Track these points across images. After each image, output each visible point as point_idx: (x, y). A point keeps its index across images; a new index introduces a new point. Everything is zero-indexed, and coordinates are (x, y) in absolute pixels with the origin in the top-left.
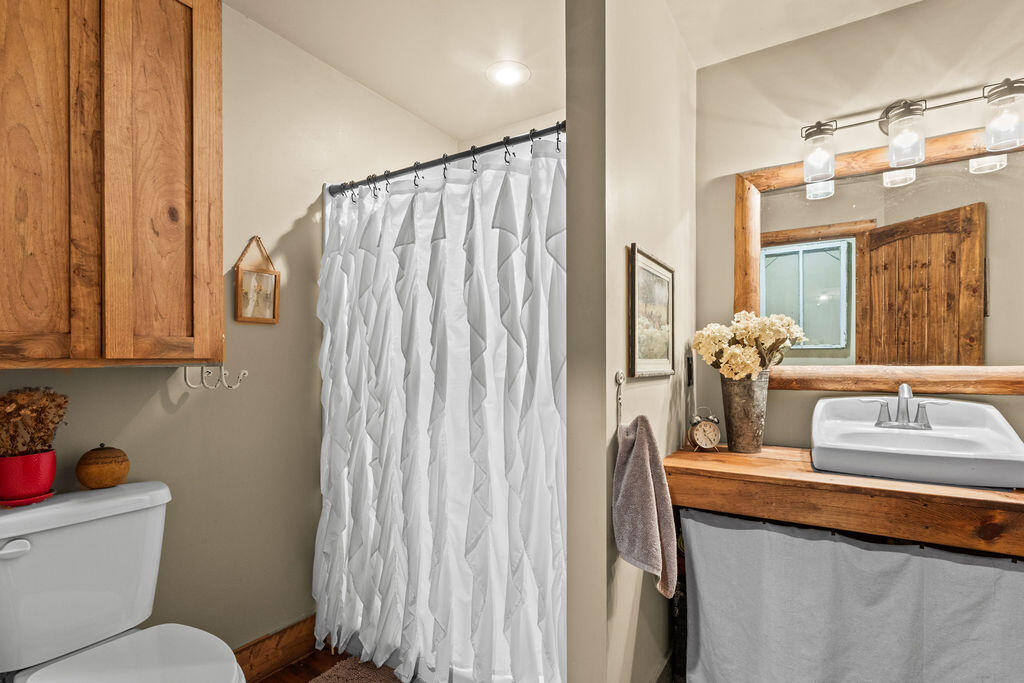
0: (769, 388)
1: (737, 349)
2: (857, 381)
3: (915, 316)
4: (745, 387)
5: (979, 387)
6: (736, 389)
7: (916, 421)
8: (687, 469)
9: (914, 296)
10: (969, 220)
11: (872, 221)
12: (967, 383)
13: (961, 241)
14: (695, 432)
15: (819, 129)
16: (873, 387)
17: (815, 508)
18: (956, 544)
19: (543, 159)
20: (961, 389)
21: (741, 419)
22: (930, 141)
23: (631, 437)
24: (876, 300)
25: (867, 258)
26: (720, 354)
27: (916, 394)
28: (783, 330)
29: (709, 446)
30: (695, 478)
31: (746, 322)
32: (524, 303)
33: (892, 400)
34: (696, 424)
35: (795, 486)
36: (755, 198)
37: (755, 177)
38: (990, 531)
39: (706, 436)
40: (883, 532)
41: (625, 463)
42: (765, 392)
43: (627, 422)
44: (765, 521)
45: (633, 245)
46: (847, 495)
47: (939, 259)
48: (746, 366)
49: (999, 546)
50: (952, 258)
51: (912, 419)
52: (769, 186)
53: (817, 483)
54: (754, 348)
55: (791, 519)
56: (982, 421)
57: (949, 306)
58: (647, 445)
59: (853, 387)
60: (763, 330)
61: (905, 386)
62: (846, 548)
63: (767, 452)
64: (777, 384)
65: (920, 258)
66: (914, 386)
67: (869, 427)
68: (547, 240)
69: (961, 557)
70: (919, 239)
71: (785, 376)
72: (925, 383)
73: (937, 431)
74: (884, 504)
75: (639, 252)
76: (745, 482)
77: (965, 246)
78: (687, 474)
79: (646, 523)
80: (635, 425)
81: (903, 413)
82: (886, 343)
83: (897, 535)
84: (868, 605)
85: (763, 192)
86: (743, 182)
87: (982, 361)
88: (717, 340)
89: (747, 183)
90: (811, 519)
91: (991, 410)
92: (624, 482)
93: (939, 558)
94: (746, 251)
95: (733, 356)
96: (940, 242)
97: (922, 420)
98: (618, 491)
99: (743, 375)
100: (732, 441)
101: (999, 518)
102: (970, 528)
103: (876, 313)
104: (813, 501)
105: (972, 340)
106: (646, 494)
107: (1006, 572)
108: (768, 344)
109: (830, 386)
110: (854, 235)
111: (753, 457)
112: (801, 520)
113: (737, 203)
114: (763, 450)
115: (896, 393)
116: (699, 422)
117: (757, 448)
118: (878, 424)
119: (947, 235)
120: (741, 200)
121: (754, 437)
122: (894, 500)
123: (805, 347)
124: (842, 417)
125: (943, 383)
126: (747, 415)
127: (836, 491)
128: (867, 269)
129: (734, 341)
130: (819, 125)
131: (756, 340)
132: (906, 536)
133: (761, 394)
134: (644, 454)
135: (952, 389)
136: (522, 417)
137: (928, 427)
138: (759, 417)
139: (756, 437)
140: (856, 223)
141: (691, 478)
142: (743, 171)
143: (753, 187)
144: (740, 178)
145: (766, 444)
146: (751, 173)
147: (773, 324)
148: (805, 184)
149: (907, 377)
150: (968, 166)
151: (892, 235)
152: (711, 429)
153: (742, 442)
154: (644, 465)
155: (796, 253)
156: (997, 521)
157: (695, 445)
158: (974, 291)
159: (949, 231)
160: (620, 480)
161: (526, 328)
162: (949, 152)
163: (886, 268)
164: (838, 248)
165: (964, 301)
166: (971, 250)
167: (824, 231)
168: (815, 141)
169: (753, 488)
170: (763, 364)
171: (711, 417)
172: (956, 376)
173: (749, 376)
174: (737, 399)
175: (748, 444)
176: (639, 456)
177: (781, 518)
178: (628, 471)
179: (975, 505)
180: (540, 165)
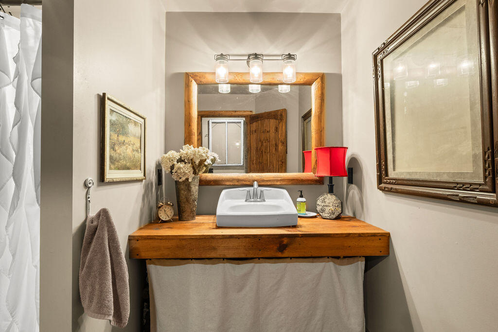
0: (200, 185)
1: (181, 165)
2: (238, 180)
3: (265, 152)
4: (186, 185)
5: (281, 182)
6: (182, 187)
7: (260, 198)
8: (148, 236)
9: (264, 144)
10: (281, 115)
11: (251, 111)
12: (277, 181)
13: (279, 123)
14: (159, 212)
15: (222, 57)
16: (245, 183)
17: (214, 249)
18: (271, 256)
19: (31, 20)
20: (275, 183)
21: (184, 203)
22: (265, 74)
23: (95, 223)
24: (252, 144)
25: (249, 127)
26: (172, 167)
27: (260, 186)
28: (204, 155)
29: (168, 219)
30: (152, 241)
31: (188, 150)
32: (13, 127)
33: (252, 188)
34: (160, 207)
35: (205, 238)
36: (194, 87)
37: (194, 76)
38: (282, 248)
39: (166, 214)
40: (243, 256)
41: (90, 243)
42: (197, 187)
43: (92, 214)
44: (192, 259)
45: (104, 94)
46: (228, 240)
47: (273, 130)
48: (185, 174)
49: (286, 254)
50: (277, 129)
51: (259, 198)
52: (201, 82)
53: (215, 235)
54: (190, 165)
55: (203, 256)
56: (282, 197)
57: (276, 149)
58: (106, 229)
59: (237, 184)
60: (194, 155)
61: (256, 182)
62: (228, 266)
63: (199, 219)
64: (203, 183)
65: (266, 128)
66: (260, 182)
67: (242, 202)
68: (32, 81)
69: (273, 260)
70: (266, 120)
71: (208, 179)
72: (263, 181)
73: (268, 202)
74: (244, 242)
75: (108, 99)
76: (180, 240)
77: (280, 125)
78: (148, 239)
79: (102, 284)
80: (99, 215)
81: (255, 195)
82: (255, 163)
83: (249, 256)
84: (238, 292)
85: (198, 84)
86: (188, 77)
87: (285, 171)
88: (171, 160)
89: (190, 77)
90: (213, 255)
91: (285, 192)
92: (89, 256)
93: (265, 263)
94: (190, 113)
95: (179, 168)
96: (273, 122)
97: (262, 198)
98: (84, 263)
99: (184, 179)
100: (181, 215)
101: (285, 241)
102: (275, 248)
103: (252, 151)
104: (213, 245)
105: (282, 162)
106: (103, 264)
107: (289, 264)
108: (197, 162)
109: (228, 183)
110: (245, 117)
111: (188, 224)
112: (208, 256)
113: (186, 88)
114: (196, 218)
115: (252, 186)
116: (162, 206)
117: (193, 218)
118: (246, 201)
119: (275, 121)
120: (188, 86)
121: (191, 212)
122: (247, 239)
123: (228, 165)
124: (232, 198)
125: (270, 181)
126: (188, 200)
127: (223, 238)
128: (249, 131)
129: (180, 160)
130: (222, 55)
131: (192, 160)
132: (252, 256)
133: (195, 188)
134: (103, 235)
135: (273, 183)
136: (10, 215)
137: (264, 201)
138: (194, 201)
139: (192, 212)
140: (245, 111)
141: (150, 241)
142: (190, 71)
143: (193, 81)
144: (187, 74)
145: (199, 214)
146: (192, 73)
147: (199, 152)
148: (218, 84)
149: (257, 178)
150: (278, 88)
151: (258, 118)
152: (169, 209)
153: (185, 215)
154: (103, 243)
155: (225, 123)
156: (285, 243)
157: (160, 219)
158: (283, 143)
159: (276, 119)
160: (85, 255)
161: (15, 146)
162: (272, 80)
163: (255, 132)
164: (240, 122)
165: (280, 147)
166: (282, 127)
167: (234, 114)
168: (220, 62)
169: (184, 242)
170: (195, 173)
171: (169, 203)
172: (274, 177)
173: (187, 179)
174: (183, 192)
175: (188, 216)
176: (99, 237)
177: (198, 256)
178: (91, 249)
179: (277, 237)
180: (28, 24)
